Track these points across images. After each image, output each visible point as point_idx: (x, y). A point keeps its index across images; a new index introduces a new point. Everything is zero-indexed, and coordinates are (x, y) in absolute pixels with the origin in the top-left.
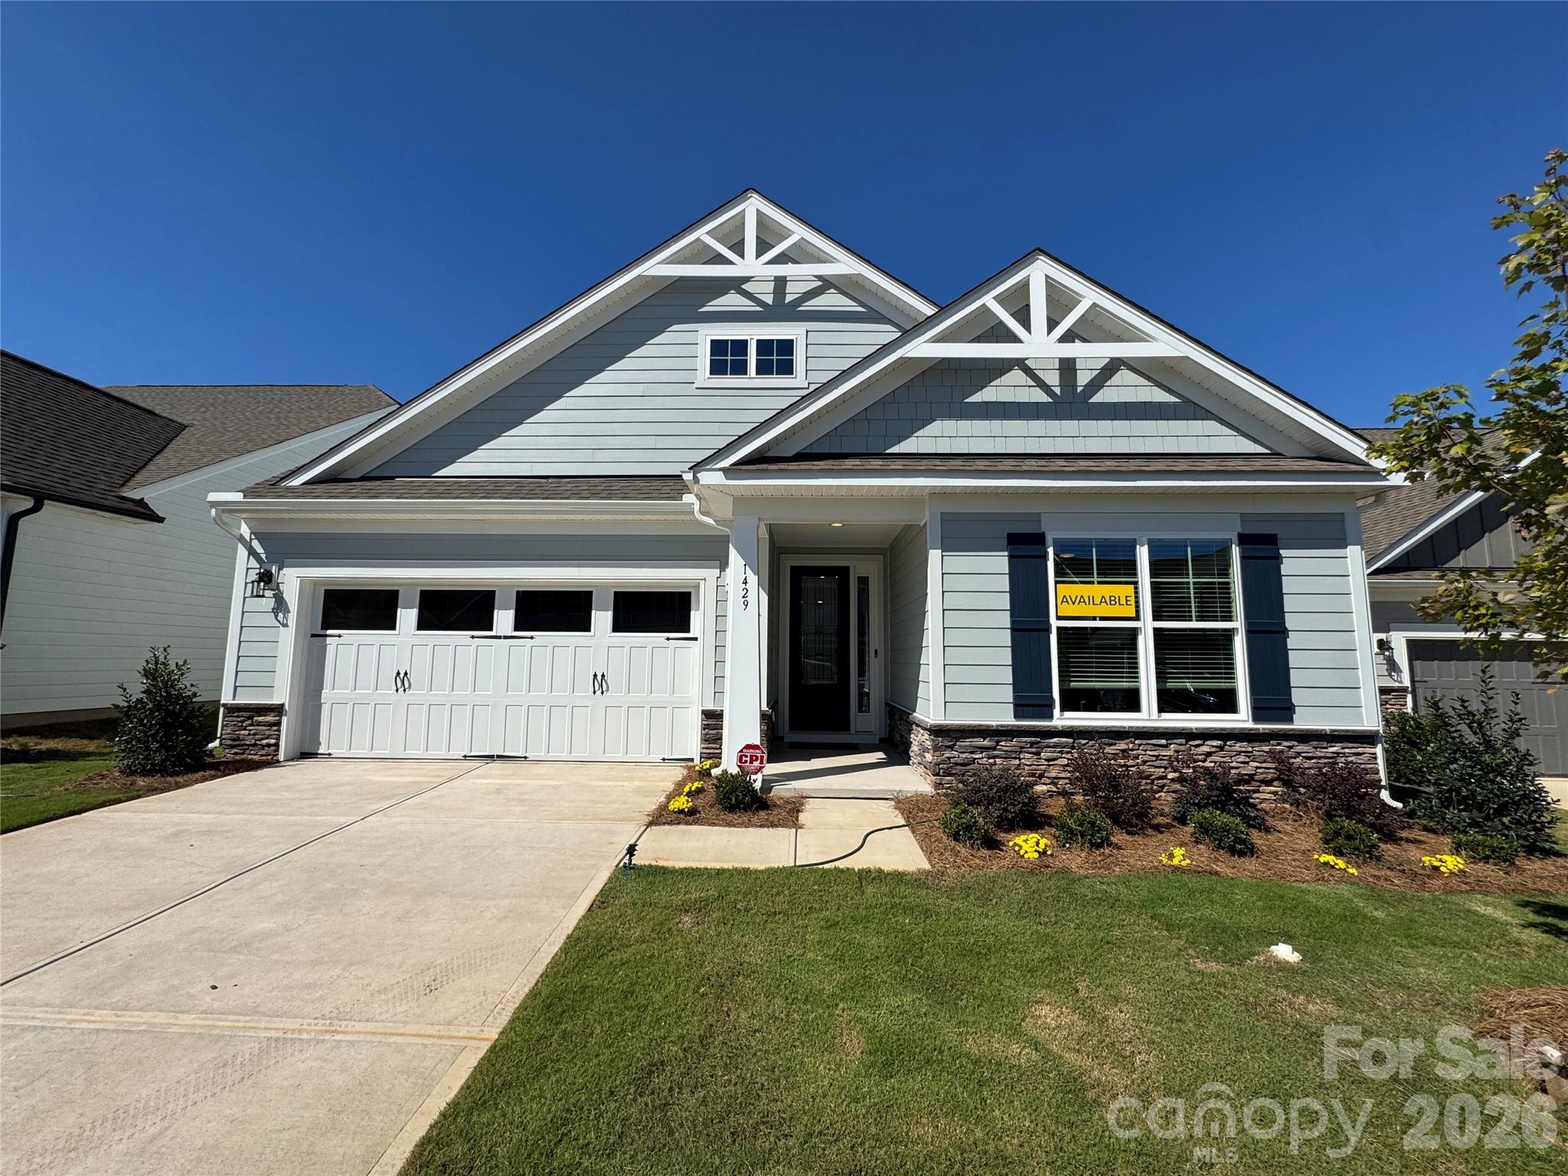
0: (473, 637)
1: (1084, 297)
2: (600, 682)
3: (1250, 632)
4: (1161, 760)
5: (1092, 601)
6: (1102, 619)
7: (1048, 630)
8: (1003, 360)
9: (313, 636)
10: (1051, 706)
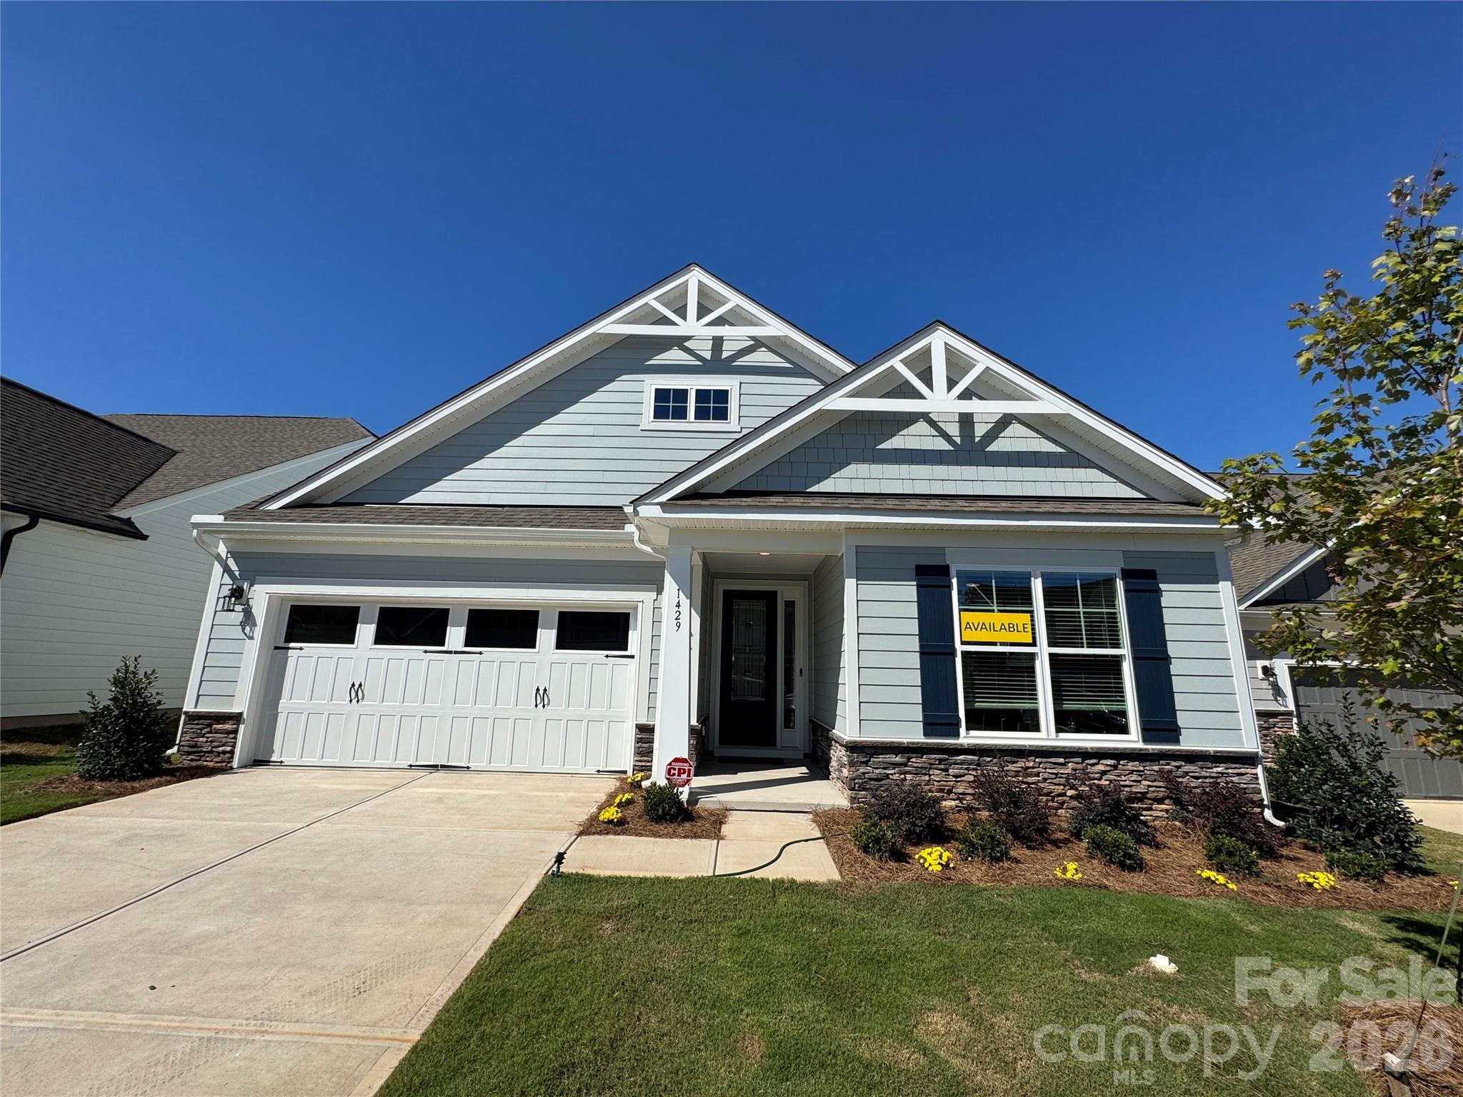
0: (426, 652)
1: (978, 362)
2: (542, 696)
3: (1136, 659)
4: (1060, 777)
5: (992, 627)
6: (1002, 644)
7: (953, 654)
8: (910, 413)
9: (276, 648)
10: (958, 725)
